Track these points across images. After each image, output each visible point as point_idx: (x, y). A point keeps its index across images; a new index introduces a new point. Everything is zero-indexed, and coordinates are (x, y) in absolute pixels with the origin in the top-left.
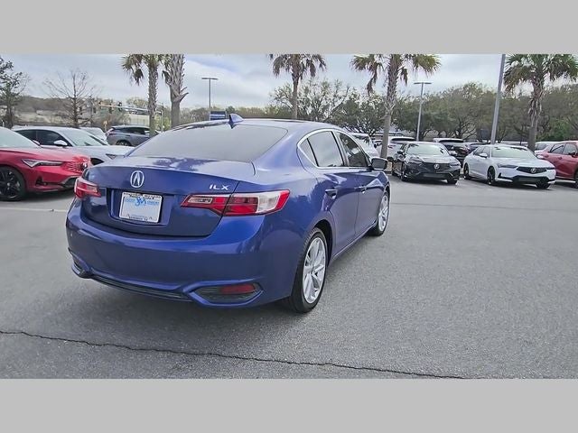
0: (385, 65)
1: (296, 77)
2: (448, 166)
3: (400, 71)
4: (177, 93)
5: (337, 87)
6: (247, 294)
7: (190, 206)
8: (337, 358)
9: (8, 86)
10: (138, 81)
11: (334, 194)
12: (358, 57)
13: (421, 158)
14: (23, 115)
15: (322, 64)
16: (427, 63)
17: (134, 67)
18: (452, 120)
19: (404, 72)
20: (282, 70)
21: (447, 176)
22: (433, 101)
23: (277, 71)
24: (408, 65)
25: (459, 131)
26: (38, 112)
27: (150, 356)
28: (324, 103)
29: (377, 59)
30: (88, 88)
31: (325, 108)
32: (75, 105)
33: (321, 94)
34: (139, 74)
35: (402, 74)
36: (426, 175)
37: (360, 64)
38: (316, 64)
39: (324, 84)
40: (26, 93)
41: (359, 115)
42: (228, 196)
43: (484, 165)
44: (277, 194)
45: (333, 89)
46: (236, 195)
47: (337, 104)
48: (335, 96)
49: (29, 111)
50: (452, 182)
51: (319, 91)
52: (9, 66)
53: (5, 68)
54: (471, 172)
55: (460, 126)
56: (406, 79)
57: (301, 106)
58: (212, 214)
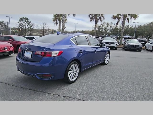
0: (122, 18)
1: (96, 22)
2: (138, 46)
3: (126, 19)
4: (63, 27)
5: (111, 24)
6: (49, 77)
7: (37, 54)
8: (71, 96)
9: (30, 27)
10: (56, 25)
11: (82, 53)
12: (113, 16)
13: (130, 44)
14: (33, 34)
15: (103, 18)
16: (135, 17)
17: (55, 21)
18: (146, 33)
19: (128, 19)
20: (92, 20)
21: (138, 49)
22: (141, 27)
23: (91, 21)
24: (129, 17)
25: (149, 36)
26: (37, 33)
27: (27, 90)
28: (107, 29)
29: (119, 16)
30: (46, 27)
31: (108, 30)
32: (43, 31)
33: (107, 26)
34: (57, 23)
35: (127, 20)
36: (131, 49)
37: (114, 17)
38: (102, 18)
39: (107, 23)
40: (34, 28)
41: (118, 32)
42: (45, 52)
43: (151, 46)
44: (58, 52)
45: (110, 25)
46: (47, 52)
47: (111, 29)
48: (111, 27)
49: (35, 33)
50: (140, 51)
51: (106, 25)
52: (31, 22)
53: (30, 22)
54: (147, 48)
55: (149, 34)
56: (128, 21)
57: (101, 30)
58: (41, 56)
